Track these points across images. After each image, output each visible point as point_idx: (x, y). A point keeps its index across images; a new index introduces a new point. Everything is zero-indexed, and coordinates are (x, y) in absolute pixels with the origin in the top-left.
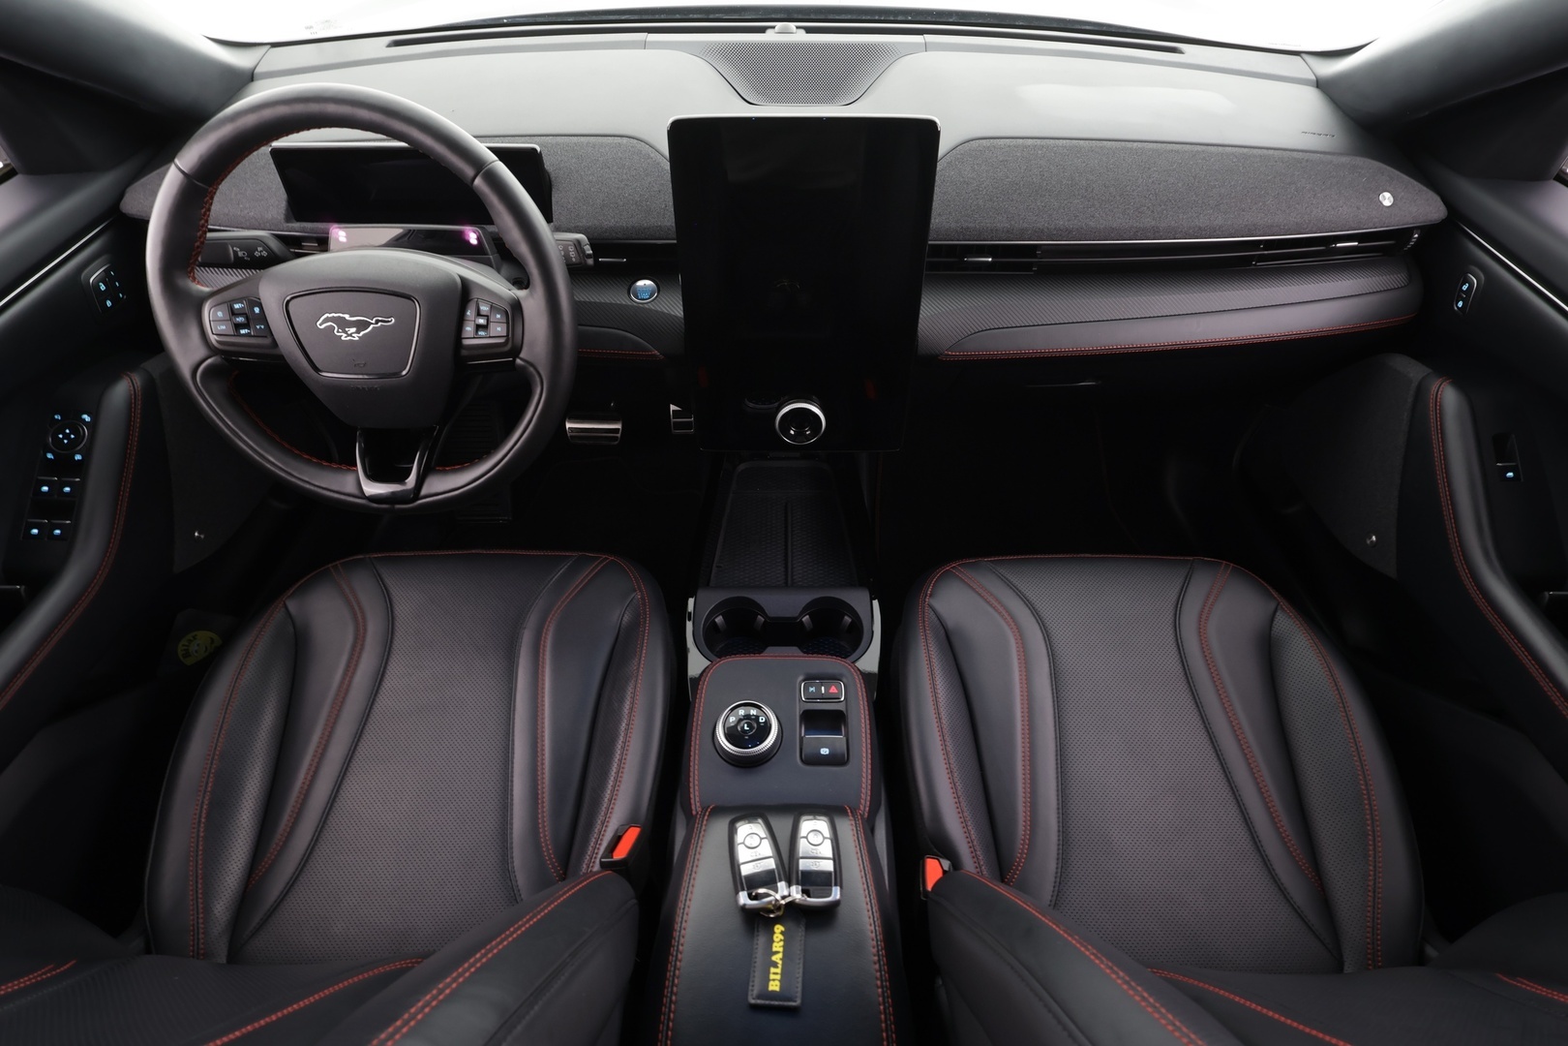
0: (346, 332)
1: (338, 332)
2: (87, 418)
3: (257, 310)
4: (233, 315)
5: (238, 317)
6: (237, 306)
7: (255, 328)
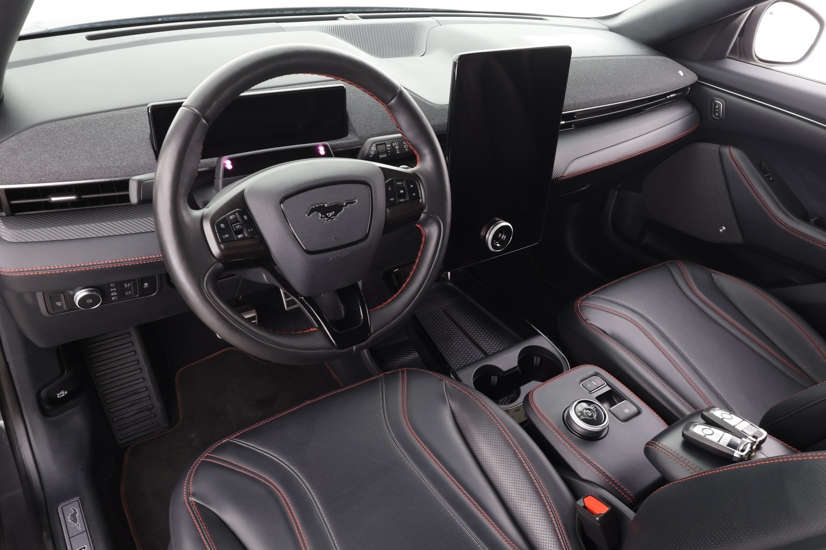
0: (327, 217)
1: (322, 217)
3: (245, 217)
4: (231, 224)
5: (236, 225)
6: (231, 217)
7: (248, 231)
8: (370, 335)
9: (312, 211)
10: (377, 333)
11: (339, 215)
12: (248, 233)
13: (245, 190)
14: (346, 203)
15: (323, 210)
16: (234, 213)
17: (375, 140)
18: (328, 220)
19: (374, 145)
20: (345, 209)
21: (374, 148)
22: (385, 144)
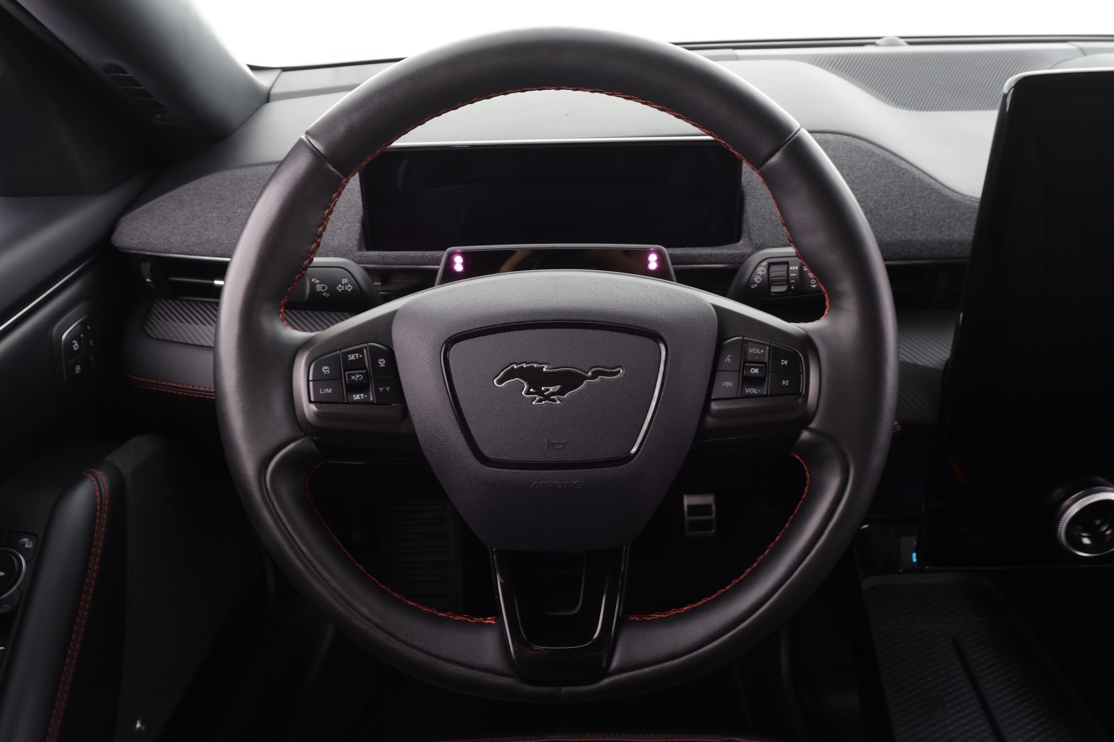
0: (541, 393)
1: (528, 393)
2: (28, 543)
3: (382, 362)
4: (345, 371)
5: (354, 374)
6: (352, 357)
7: (377, 391)
8: (607, 675)
9: (510, 374)
10: (624, 676)
11: (571, 396)
12: (377, 393)
13: (397, 313)
14: (593, 373)
15: (536, 379)
16: (360, 351)
17: (769, 254)
18: (540, 401)
19: (765, 263)
20: (589, 385)
21: (762, 270)
22: (787, 263)
